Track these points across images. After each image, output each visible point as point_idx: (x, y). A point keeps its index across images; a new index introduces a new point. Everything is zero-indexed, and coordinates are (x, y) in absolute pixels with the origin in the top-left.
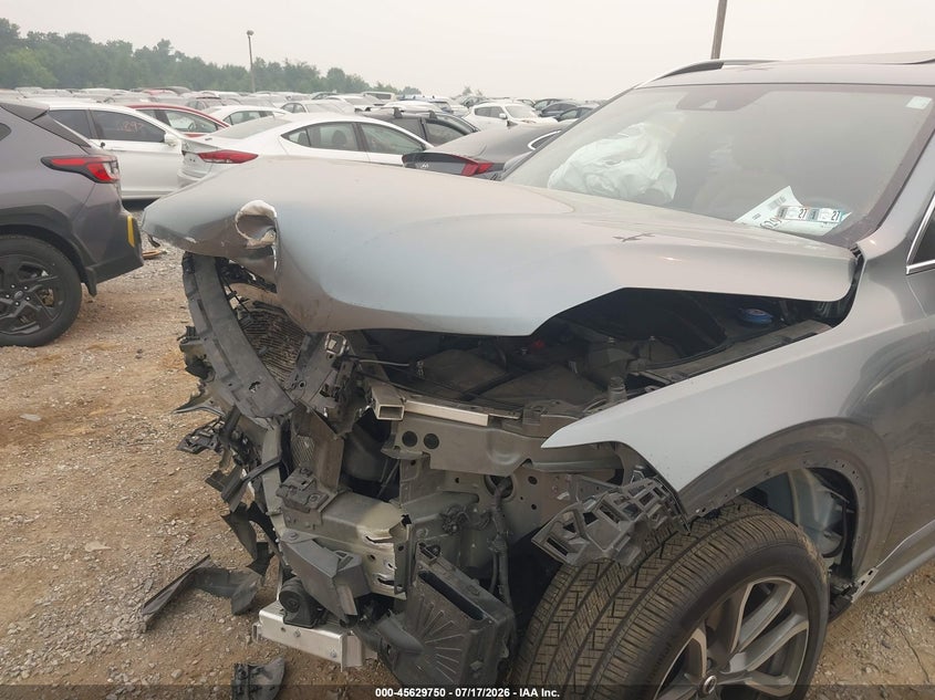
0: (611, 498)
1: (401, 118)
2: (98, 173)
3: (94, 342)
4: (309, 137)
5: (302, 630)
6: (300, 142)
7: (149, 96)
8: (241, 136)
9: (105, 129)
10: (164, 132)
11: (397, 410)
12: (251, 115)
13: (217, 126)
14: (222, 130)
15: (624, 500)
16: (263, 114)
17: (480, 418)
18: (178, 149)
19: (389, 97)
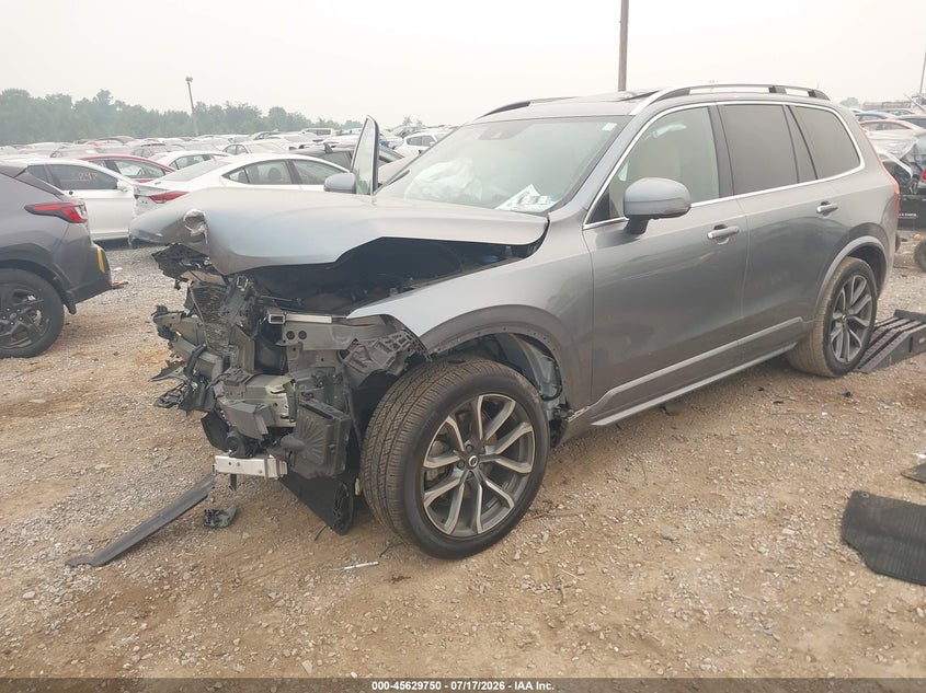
0: (383, 341)
1: (332, 152)
2: (72, 215)
3: (76, 351)
4: (248, 175)
5: (241, 461)
6: (240, 180)
7: (93, 146)
8: (187, 179)
9: (61, 181)
10: (116, 180)
11: (280, 319)
12: (195, 159)
13: (164, 170)
14: (169, 175)
15: (390, 341)
16: (206, 158)
17: (327, 319)
18: (131, 194)
19: (328, 132)
